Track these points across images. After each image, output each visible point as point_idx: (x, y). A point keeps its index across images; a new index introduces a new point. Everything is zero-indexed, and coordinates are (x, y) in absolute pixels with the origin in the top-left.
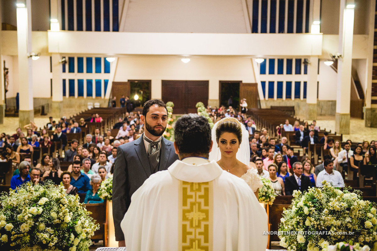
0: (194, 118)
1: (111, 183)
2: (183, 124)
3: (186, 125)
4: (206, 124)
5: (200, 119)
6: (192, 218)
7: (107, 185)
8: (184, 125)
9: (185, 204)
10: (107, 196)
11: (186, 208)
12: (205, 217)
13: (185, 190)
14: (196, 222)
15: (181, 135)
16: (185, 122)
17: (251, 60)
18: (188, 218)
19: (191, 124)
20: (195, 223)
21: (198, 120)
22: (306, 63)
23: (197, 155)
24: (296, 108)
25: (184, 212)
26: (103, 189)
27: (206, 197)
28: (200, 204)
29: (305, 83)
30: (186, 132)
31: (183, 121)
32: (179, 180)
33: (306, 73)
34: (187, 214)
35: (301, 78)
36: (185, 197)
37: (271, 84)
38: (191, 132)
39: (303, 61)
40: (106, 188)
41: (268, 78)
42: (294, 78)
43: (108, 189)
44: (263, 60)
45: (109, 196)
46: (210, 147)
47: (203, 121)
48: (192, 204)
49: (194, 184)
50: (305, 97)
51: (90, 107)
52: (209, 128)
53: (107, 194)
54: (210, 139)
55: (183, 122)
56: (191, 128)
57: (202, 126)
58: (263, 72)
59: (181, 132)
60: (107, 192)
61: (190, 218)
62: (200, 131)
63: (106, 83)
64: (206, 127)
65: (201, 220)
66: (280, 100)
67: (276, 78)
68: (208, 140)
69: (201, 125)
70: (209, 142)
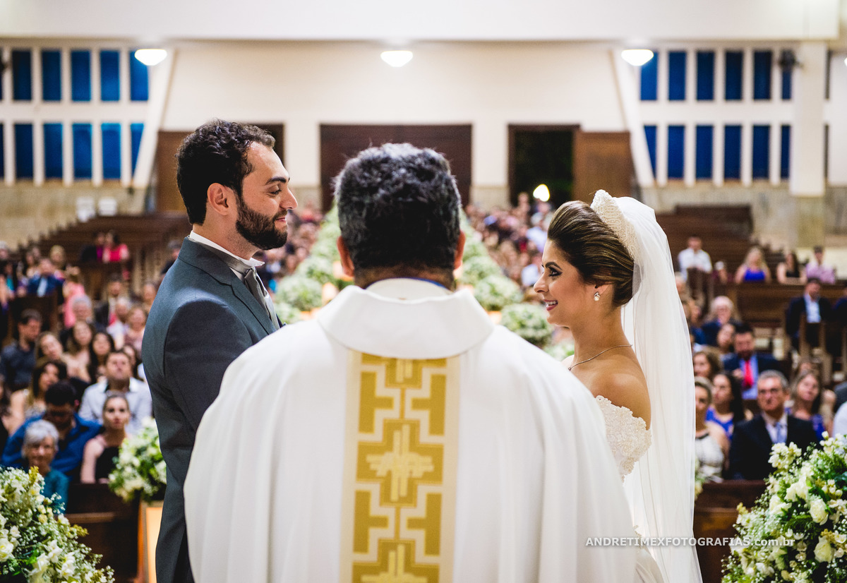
0: (400, 159)
1: (153, 445)
2: (365, 178)
3: (374, 182)
4: (441, 178)
5: (419, 161)
6: (389, 474)
7: (139, 452)
8: (369, 181)
9: (366, 423)
10: (142, 489)
11: (368, 438)
12: (431, 468)
13: (367, 380)
14: (399, 486)
15: (361, 214)
16: (371, 173)
17: (611, 55)
18: (375, 472)
19: (389, 176)
20: (399, 489)
21: (411, 165)
22: (789, 62)
23: (414, 271)
24: (757, 211)
25: (365, 450)
26: (127, 465)
27: (436, 405)
28: (415, 426)
29: (786, 130)
30: (376, 205)
31: (364, 170)
32: (349, 349)
33: (786, 94)
34: (370, 458)
35: (773, 113)
36: (368, 403)
37: (676, 133)
38: (391, 201)
39: (777, 56)
40: (137, 462)
41: (664, 113)
42: (748, 113)
43: (143, 463)
44: (650, 56)
45: (148, 489)
46: (456, 252)
47: (428, 167)
48: (391, 427)
49: (398, 363)
50: (785, 172)
51: (84, 214)
52: (449, 191)
53: (139, 482)
54: (453, 226)
55: (366, 174)
56: (391, 189)
57: (426, 184)
58: (648, 92)
59: (360, 205)
60: (141, 473)
61: (381, 472)
62: (421, 199)
63: (137, 133)
64: (439, 186)
65: (418, 479)
66: (704, 185)
67: (691, 113)
68: (448, 230)
69: (422, 181)
70: (452, 235)
